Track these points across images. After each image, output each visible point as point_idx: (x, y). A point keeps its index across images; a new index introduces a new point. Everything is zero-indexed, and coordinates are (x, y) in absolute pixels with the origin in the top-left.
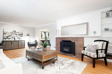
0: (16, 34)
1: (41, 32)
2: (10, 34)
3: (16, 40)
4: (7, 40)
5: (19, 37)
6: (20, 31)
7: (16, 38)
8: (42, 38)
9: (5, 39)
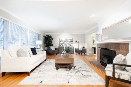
0: (67, 42)
1: (93, 37)
2: (63, 41)
3: (67, 46)
4: (62, 46)
5: (70, 43)
6: (71, 39)
7: (67, 44)
8: (94, 44)
9: (61, 45)
